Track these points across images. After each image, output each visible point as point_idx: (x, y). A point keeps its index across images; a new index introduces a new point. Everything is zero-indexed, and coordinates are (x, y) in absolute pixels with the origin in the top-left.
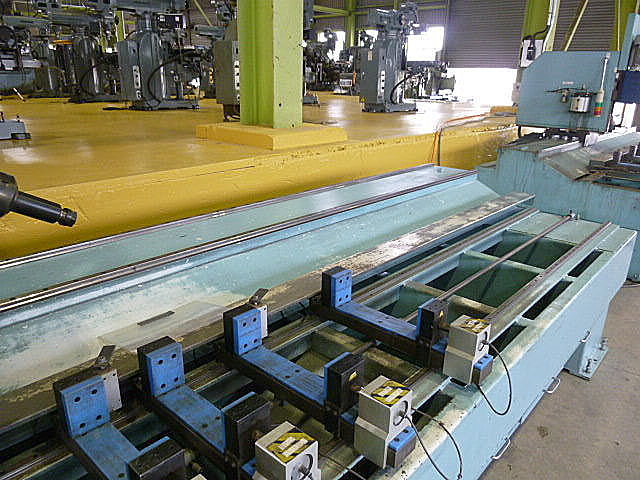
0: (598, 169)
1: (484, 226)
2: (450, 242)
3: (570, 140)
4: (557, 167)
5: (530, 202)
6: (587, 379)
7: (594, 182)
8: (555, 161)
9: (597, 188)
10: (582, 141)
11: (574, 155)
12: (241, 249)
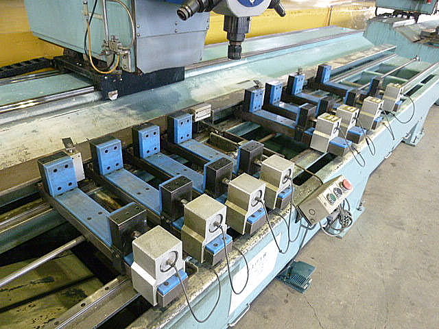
0: (426, 37)
1: (370, 61)
2: (356, 66)
3: (408, 18)
4: (403, 33)
5: (393, 50)
6: (414, 146)
7: (424, 44)
8: (401, 30)
9: (425, 48)
10: (416, 19)
11: (412, 28)
12: (264, 57)
